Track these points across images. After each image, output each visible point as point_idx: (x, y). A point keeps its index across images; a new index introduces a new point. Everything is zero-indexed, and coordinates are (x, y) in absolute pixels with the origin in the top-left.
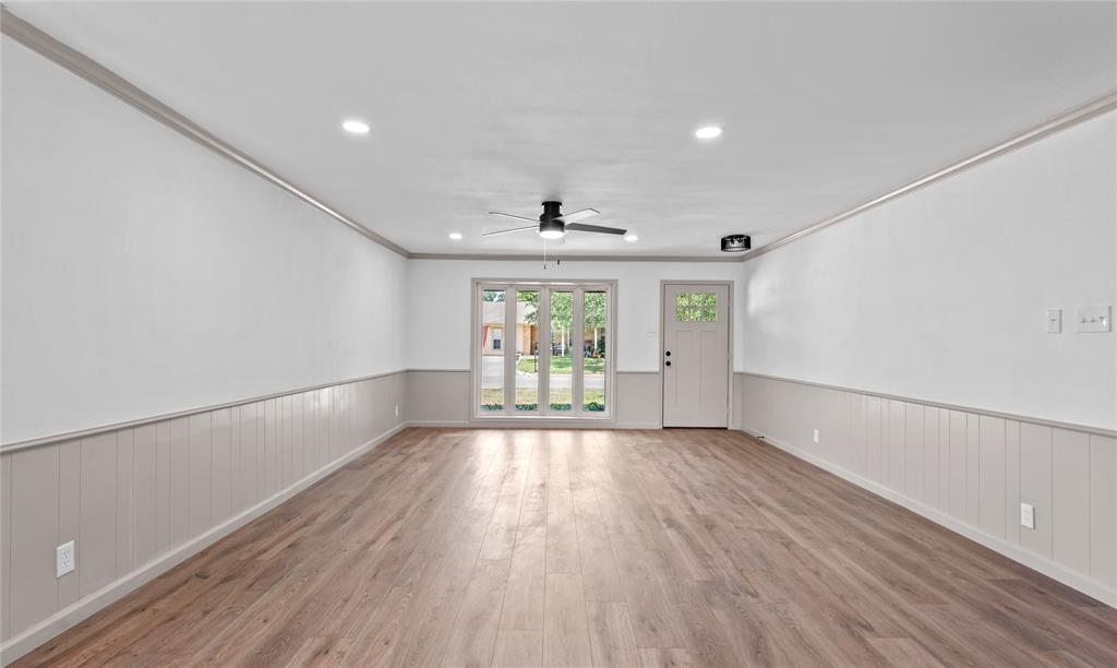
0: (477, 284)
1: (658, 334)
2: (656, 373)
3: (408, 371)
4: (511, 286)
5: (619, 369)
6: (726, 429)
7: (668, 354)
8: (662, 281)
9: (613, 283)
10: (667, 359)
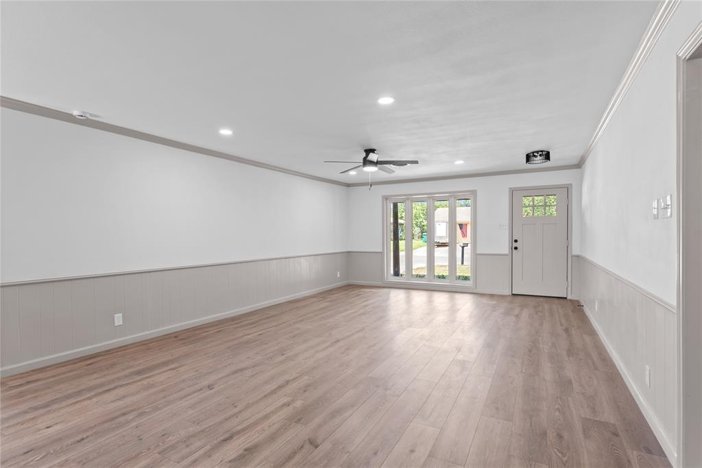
0: (386, 199)
1: (507, 227)
2: (506, 255)
3: (349, 252)
4: (408, 199)
5: (478, 252)
6: (566, 298)
7: (516, 241)
8: (510, 189)
9: (474, 192)
10: (515, 245)
